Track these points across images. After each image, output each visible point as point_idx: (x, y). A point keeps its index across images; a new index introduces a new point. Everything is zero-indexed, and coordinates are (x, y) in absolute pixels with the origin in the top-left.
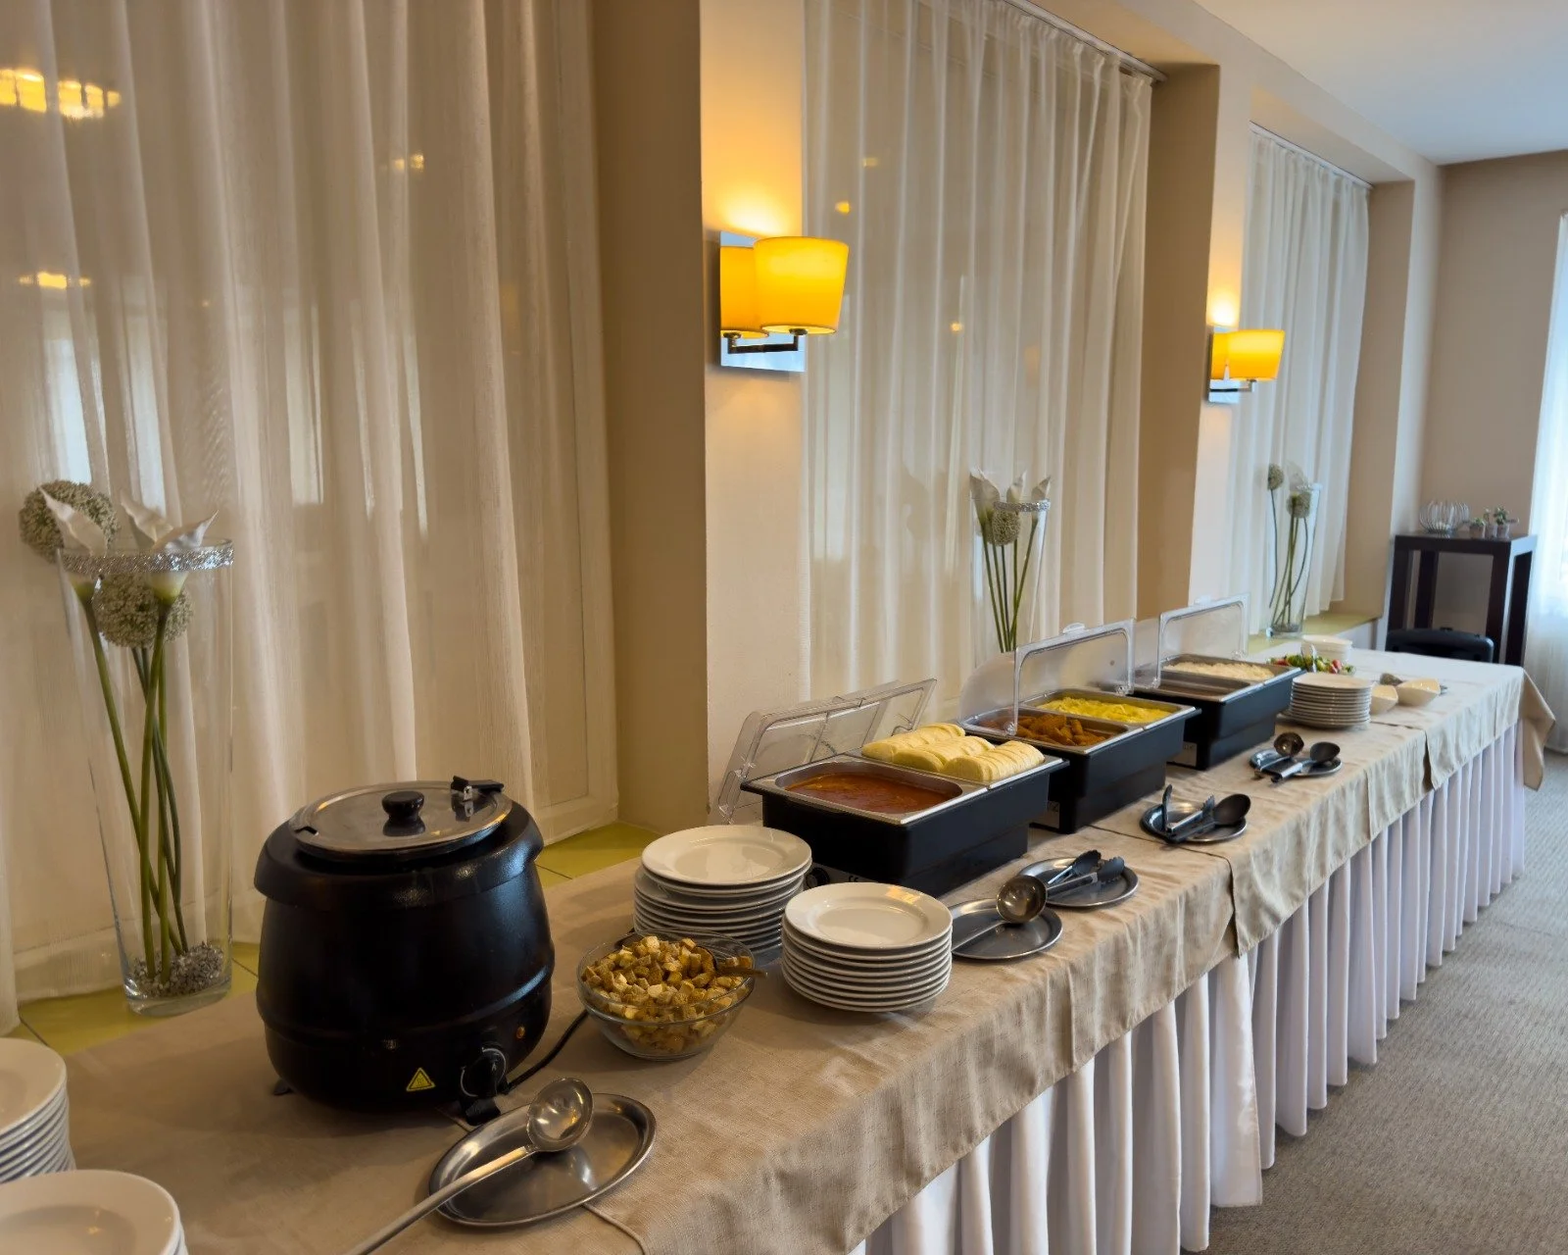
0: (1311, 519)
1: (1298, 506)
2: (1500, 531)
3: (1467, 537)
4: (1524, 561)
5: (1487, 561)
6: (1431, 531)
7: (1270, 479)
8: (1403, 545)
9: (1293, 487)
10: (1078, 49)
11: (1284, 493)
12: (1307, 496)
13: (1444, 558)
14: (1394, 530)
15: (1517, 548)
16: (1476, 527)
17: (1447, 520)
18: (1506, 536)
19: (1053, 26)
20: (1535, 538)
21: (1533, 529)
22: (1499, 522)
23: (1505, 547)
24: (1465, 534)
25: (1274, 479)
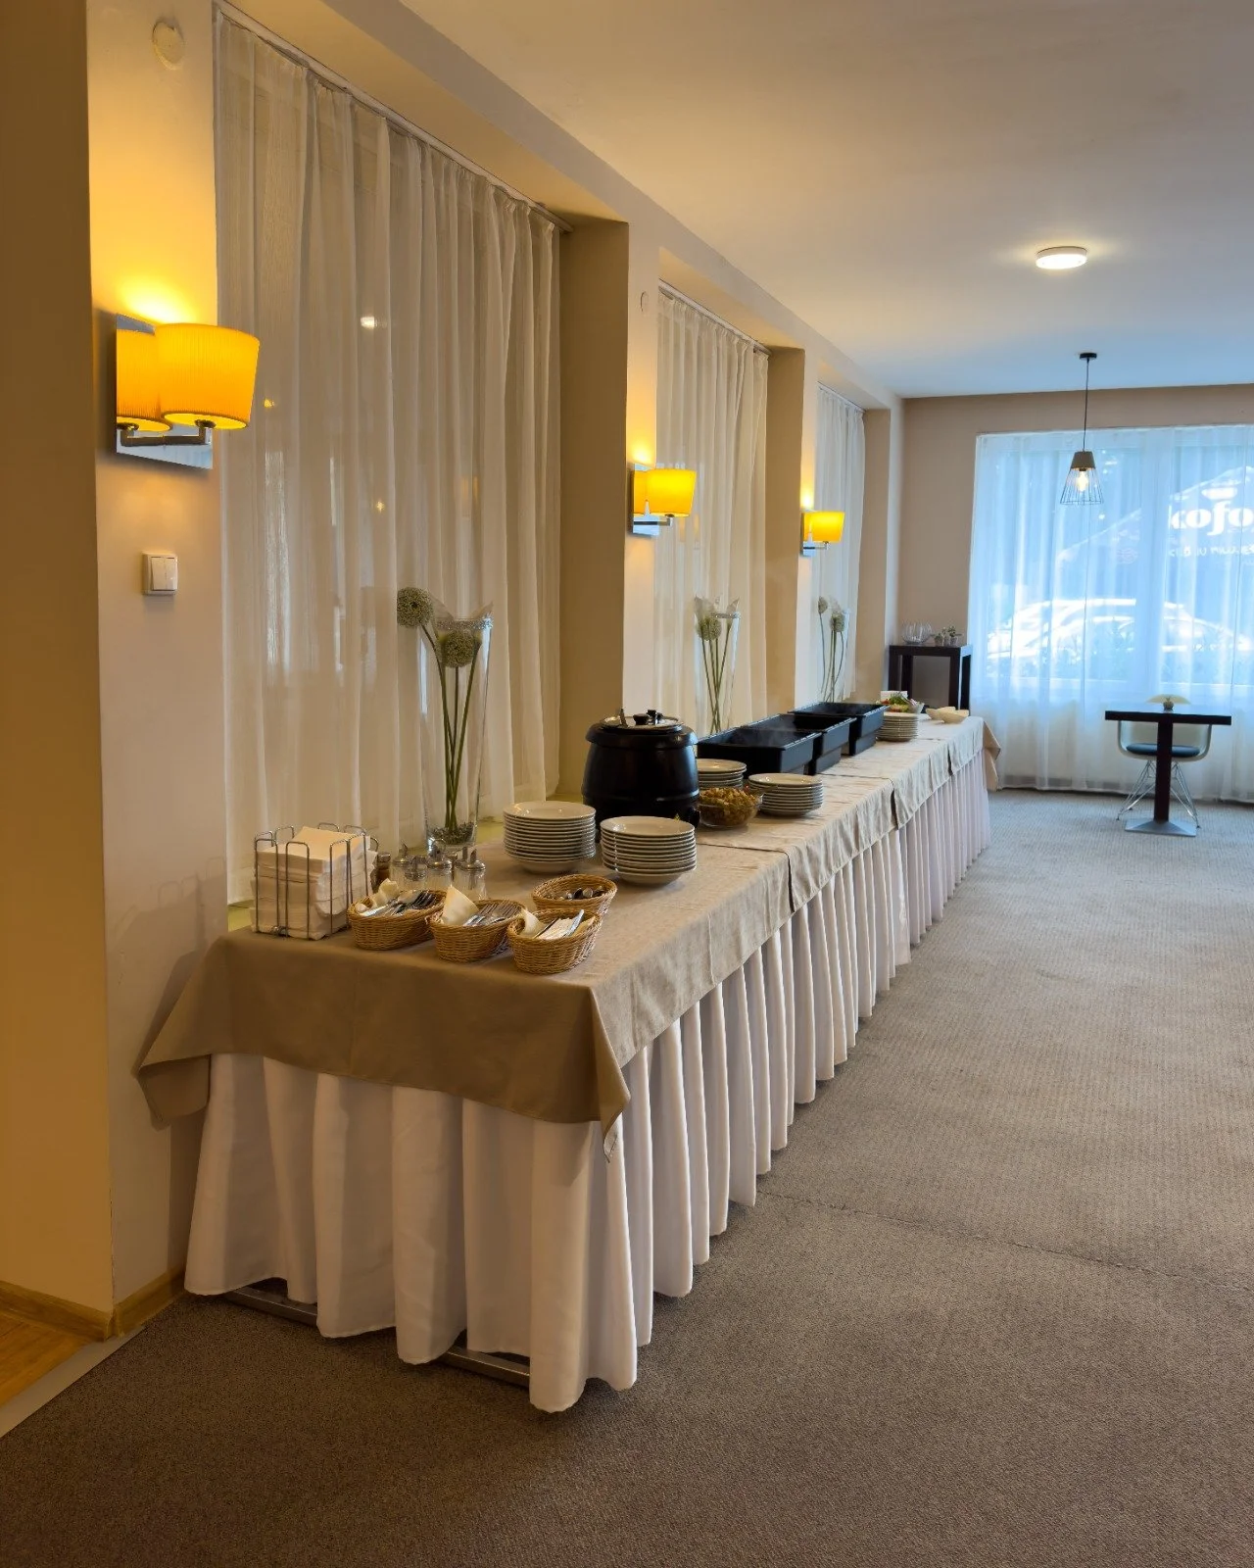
0: (845, 632)
1: (836, 624)
2: (953, 641)
3: (934, 645)
4: (967, 659)
5: (948, 659)
6: (909, 643)
7: (819, 606)
8: (894, 651)
9: (834, 612)
10: (736, 340)
11: (828, 615)
12: (842, 617)
13: (916, 659)
14: (887, 643)
15: (963, 654)
16: (938, 638)
17: (919, 635)
18: (956, 645)
19: (715, 322)
20: (971, 647)
21: (970, 641)
22: (952, 636)
23: (957, 651)
24: (931, 643)
25: (822, 606)
